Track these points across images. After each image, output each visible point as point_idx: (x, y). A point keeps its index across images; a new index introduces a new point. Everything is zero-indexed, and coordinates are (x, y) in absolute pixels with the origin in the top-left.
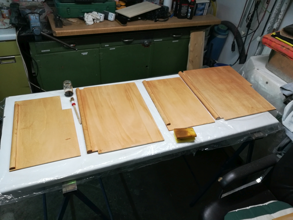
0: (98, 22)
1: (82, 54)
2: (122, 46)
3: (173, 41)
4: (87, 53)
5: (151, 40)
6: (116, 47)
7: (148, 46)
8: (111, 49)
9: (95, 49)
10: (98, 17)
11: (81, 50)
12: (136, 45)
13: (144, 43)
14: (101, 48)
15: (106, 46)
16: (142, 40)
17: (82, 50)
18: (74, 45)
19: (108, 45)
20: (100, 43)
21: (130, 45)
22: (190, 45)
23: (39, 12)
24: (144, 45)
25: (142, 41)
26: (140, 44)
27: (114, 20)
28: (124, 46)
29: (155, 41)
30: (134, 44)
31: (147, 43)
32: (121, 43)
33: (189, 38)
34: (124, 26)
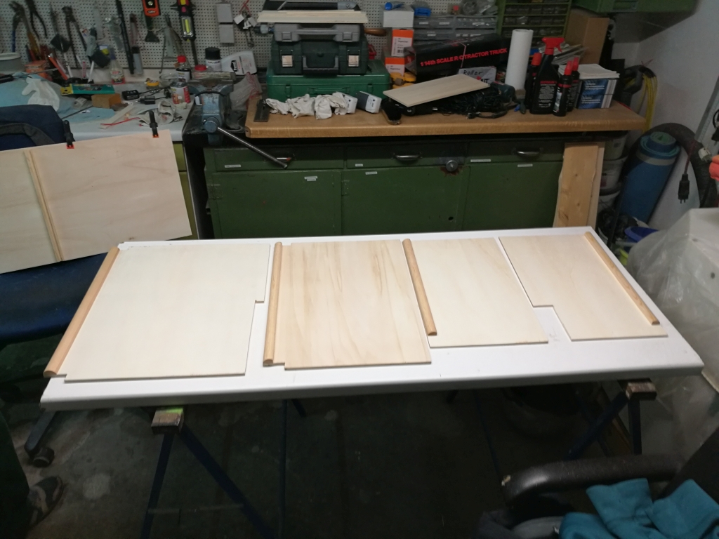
0: (343, 113)
1: (305, 178)
2: (392, 168)
3: (519, 166)
4: (317, 177)
5: (461, 159)
6: (378, 169)
7: (454, 172)
8: (367, 173)
9: (333, 171)
10: (343, 105)
11: (304, 171)
12: (425, 167)
13: (445, 165)
14: (345, 170)
15: (356, 165)
16: (440, 158)
17: (307, 171)
18: (290, 158)
19: (362, 165)
20: (345, 158)
21: (411, 168)
22: (561, 176)
23: (220, 91)
24: (445, 169)
25: (440, 160)
26: (436, 167)
27: (377, 112)
28: (397, 168)
29: (472, 161)
30: (420, 166)
31: (452, 166)
32: (392, 162)
33: (561, 161)
34: (393, 124)
